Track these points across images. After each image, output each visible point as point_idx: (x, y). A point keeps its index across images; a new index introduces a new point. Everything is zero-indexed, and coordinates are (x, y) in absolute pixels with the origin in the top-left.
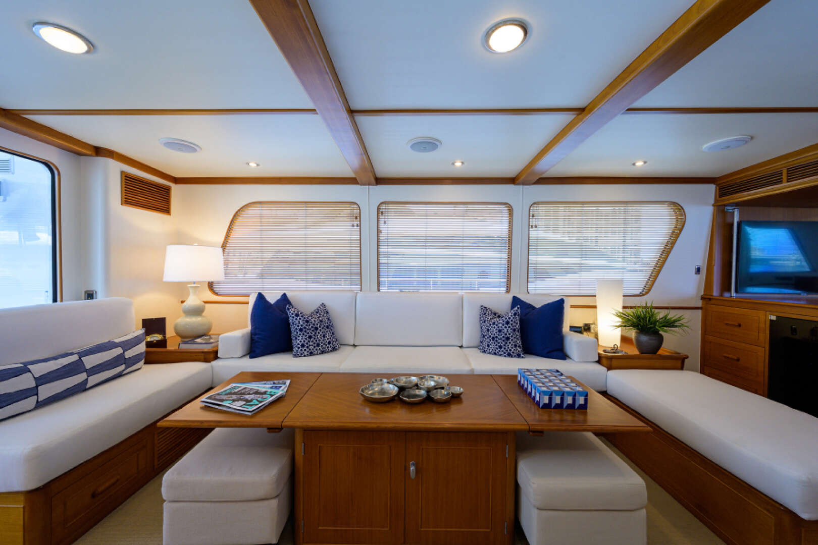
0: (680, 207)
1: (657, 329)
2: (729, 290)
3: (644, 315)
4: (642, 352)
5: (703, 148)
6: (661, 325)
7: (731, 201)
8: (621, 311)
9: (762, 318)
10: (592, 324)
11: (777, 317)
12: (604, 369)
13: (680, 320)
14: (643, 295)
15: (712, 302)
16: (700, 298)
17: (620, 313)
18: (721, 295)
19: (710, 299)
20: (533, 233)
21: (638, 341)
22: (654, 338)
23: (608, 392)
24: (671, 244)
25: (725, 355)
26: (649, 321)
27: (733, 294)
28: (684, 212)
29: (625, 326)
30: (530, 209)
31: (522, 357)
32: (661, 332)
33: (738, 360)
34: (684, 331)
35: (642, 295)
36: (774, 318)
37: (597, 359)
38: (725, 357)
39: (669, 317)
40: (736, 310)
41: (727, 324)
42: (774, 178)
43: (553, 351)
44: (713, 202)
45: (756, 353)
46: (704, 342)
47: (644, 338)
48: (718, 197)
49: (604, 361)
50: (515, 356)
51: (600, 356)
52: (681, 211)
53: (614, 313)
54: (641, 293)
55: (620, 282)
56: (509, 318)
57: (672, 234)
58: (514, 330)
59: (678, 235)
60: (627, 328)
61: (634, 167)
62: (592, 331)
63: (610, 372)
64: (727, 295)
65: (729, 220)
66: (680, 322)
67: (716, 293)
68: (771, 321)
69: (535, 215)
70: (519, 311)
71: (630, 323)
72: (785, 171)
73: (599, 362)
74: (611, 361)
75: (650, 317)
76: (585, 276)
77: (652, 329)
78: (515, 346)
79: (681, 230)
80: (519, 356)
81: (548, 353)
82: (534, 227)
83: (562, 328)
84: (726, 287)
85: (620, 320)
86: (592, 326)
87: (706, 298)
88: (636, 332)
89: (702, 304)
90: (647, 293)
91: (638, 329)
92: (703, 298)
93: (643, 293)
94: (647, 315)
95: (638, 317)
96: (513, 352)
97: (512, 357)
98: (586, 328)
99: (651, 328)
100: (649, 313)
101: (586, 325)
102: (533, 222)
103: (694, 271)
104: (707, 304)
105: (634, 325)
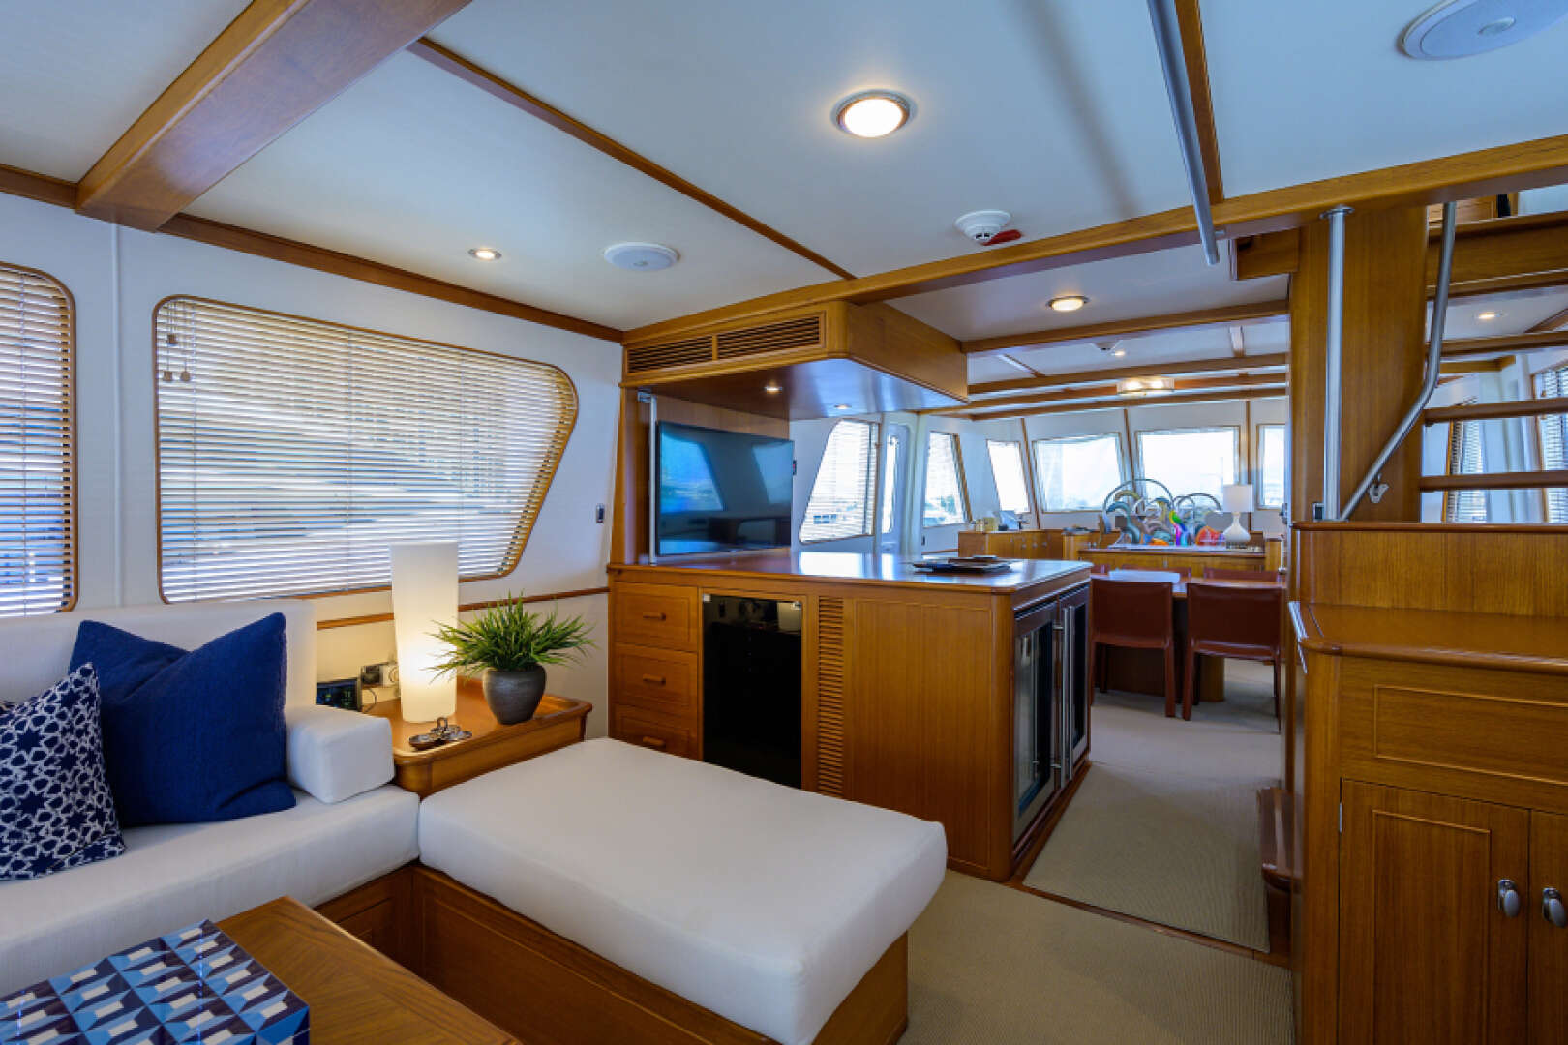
0: (568, 381)
1: (533, 659)
2: (647, 551)
3: (507, 628)
4: (505, 720)
5: (606, 252)
6: (540, 648)
7: (647, 382)
8: (455, 627)
9: (693, 600)
10: (387, 664)
11: (713, 596)
12: (412, 797)
13: (575, 631)
14: (506, 574)
15: (624, 575)
16: (605, 569)
17: (454, 631)
18: (637, 563)
19: (620, 571)
20: (173, 399)
21: (493, 692)
22: (527, 680)
23: (423, 860)
24: (555, 458)
25: (645, 676)
26: (516, 641)
27: (653, 558)
28: (575, 391)
29: (464, 663)
30: (155, 315)
31: (112, 854)
32: (540, 663)
33: (663, 682)
34: (583, 652)
35: (502, 574)
36: (707, 598)
37: (391, 774)
38: (646, 680)
39: (555, 625)
40: (658, 590)
41: (647, 617)
42: (696, 351)
43: (242, 793)
44: (619, 379)
45: (685, 664)
46: (614, 657)
47: (507, 684)
48: (627, 370)
49: (411, 776)
50: (73, 862)
51: (399, 768)
52: (569, 390)
53: (438, 632)
54: (500, 569)
55: (451, 551)
56: (39, 721)
57: (556, 437)
58: (68, 762)
59: (566, 440)
60: (469, 666)
61: (471, 258)
62: (387, 682)
63: (428, 800)
64: (643, 560)
65: (643, 419)
66: (576, 634)
67: (628, 558)
68: (704, 604)
69: (181, 339)
70: (91, 683)
71: (474, 653)
72: (714, 339)
73: (397, 782)
74: (430, 770)
75: (517, 634)
76: (359, 534)
77: (524, 661)
78: (76, 821)
79: (571, 428)
80: (94, 853)
81: (223, 805)
82: (176, 378)
83: (282, 704)
84: (643, 548)
85: (454, 648)
86: (386, 671)
87: (614, 570)
88: (490, 672)
89: (610, 581)
90: (513, 567)
91: (494, 665)
92: (609, 570)
93: (505, 569)
94: (513, 627)
95: (492, 635)
96: (65, 850)
97: (58, 867)
98: (370, 677)
99: (519, 659)
100: (516, 623)
101: (370, 669)
102: (171, 360)
103: (594, 515)
104: (616, 581)
105: (486, 657)
